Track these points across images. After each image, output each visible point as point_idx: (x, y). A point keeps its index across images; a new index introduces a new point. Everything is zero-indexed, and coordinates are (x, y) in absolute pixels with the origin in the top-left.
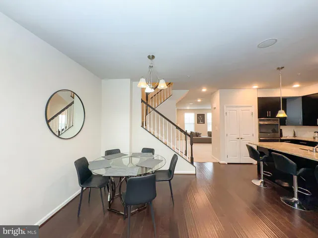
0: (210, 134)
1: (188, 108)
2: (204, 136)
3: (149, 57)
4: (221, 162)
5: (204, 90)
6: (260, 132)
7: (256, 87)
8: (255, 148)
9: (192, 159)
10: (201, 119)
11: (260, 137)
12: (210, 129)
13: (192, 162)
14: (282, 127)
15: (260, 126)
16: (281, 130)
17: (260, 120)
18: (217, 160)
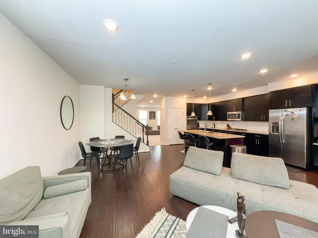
0: (159, 128)
1: (142, 106)
2: (155, 129)
3: (125, 79)
4: (166, 145)
5: (155, 96)
6: (187, 125)
7: (185, 96)
8: (183, 134)
9: (148, 142)
10: (152, 115)
11: (187, 127)
12: (159, 124)
13: (148, 144)
14: (199, 121)
15: (188, 120)
16: (198, 123)
17: (188, 117)
18: (164, 144)
